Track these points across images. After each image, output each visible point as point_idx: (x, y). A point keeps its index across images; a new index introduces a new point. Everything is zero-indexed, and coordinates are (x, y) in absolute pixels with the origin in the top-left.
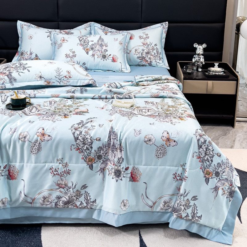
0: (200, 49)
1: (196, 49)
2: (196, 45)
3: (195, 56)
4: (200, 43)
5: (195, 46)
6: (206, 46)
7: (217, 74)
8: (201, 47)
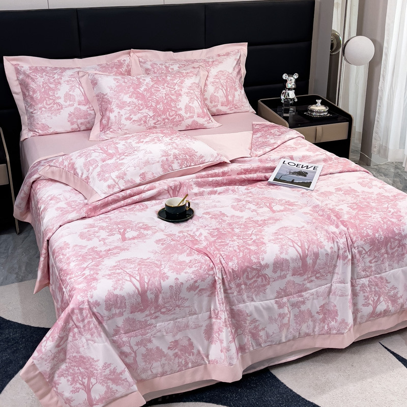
0: (291, 81)
1: (286, 81)
2: (285, 76)
3: (283, 91)
4: (291, 74)
5: (284, 78)
6: (298, 76)
7: (322, 114)
8: (292, 78)
